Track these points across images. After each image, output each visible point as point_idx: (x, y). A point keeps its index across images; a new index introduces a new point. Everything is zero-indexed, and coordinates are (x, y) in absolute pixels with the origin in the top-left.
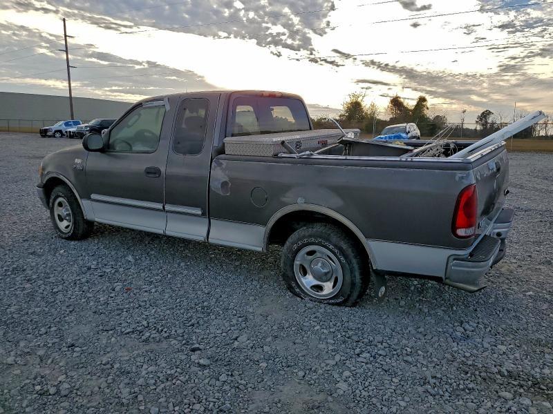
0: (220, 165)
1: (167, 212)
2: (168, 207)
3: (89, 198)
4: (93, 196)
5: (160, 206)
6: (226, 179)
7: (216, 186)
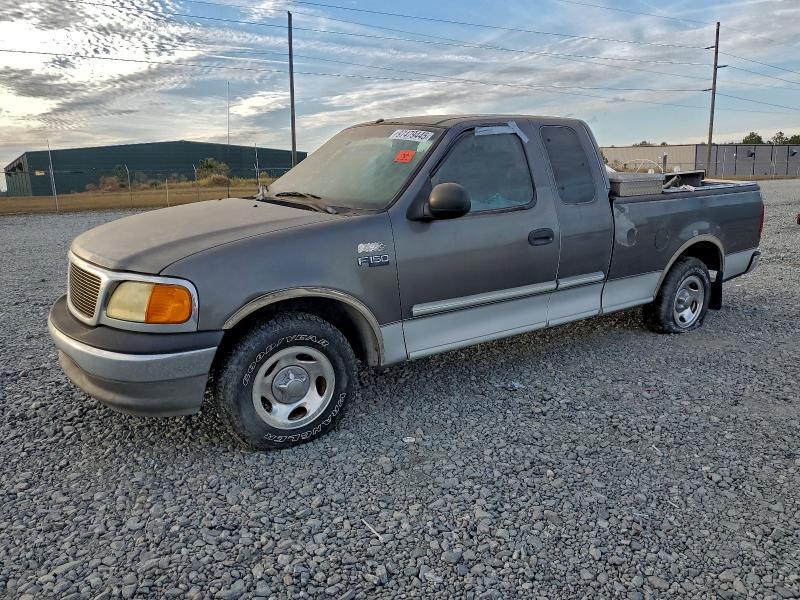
0: (622, 210)
1: (563, 289)
2: (564, 283)
3: (410, 316)
4: (417, 310)
5: (551, 285)
6: (632, 226)
7: (621, 237)
